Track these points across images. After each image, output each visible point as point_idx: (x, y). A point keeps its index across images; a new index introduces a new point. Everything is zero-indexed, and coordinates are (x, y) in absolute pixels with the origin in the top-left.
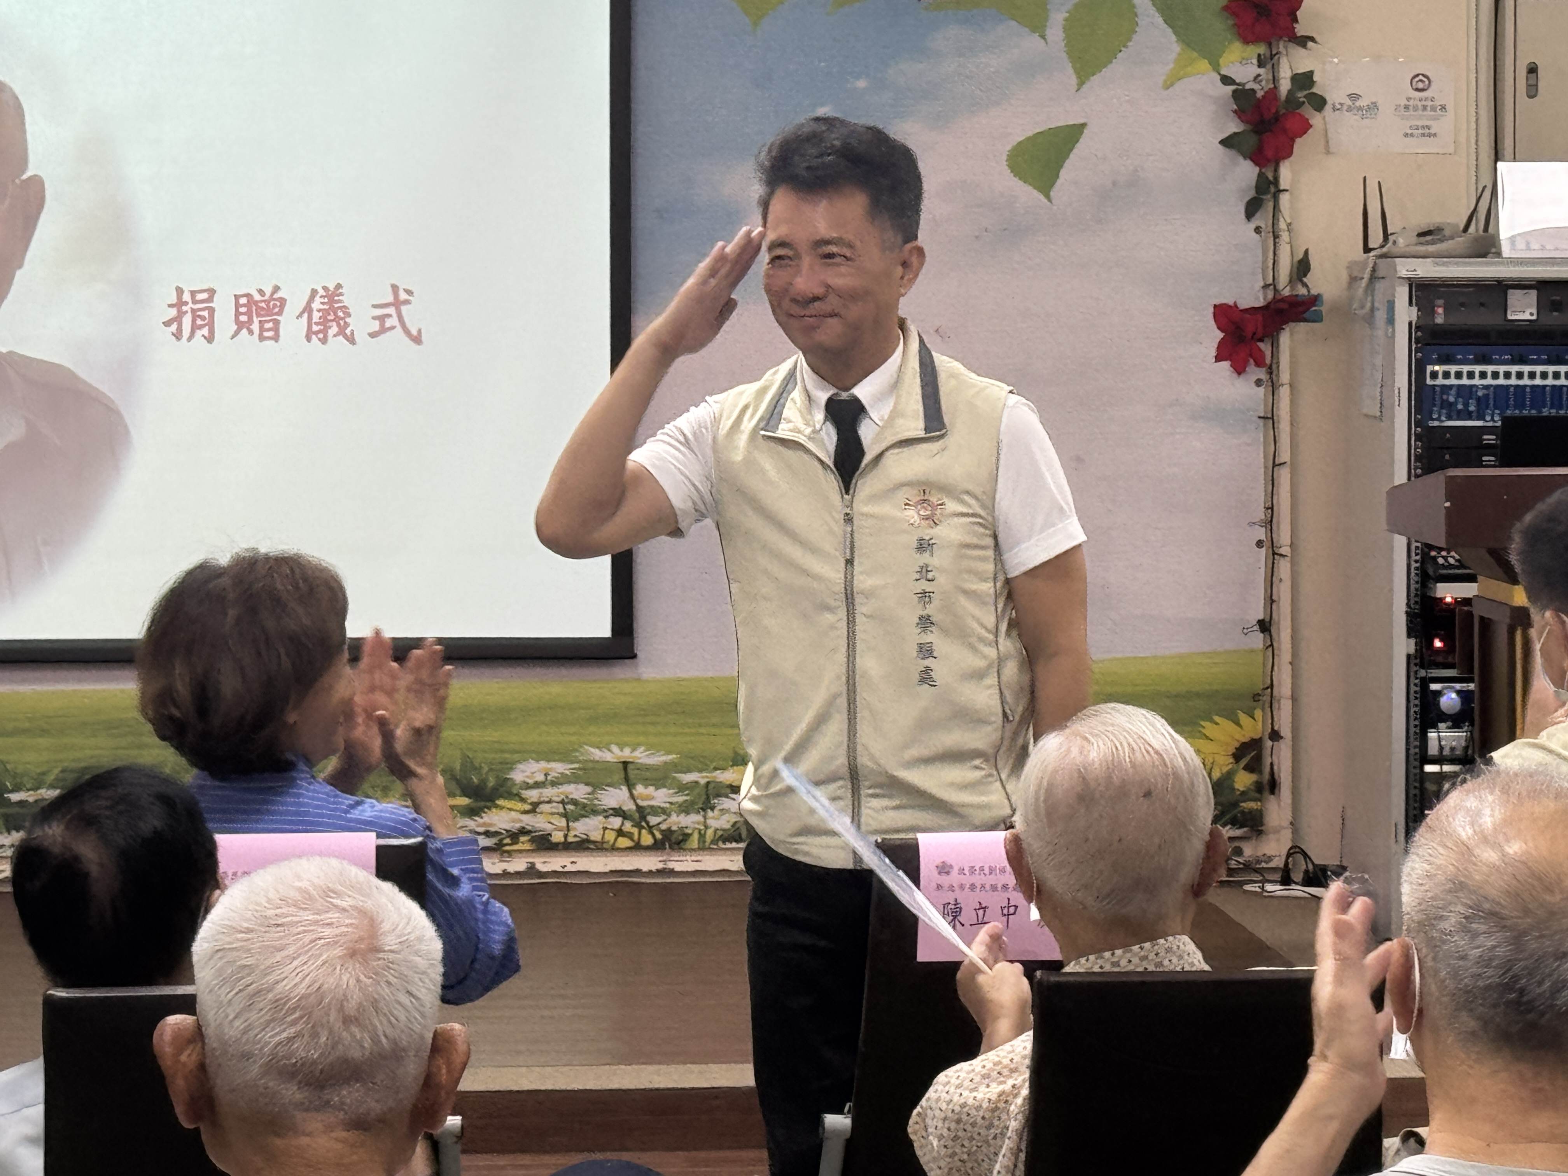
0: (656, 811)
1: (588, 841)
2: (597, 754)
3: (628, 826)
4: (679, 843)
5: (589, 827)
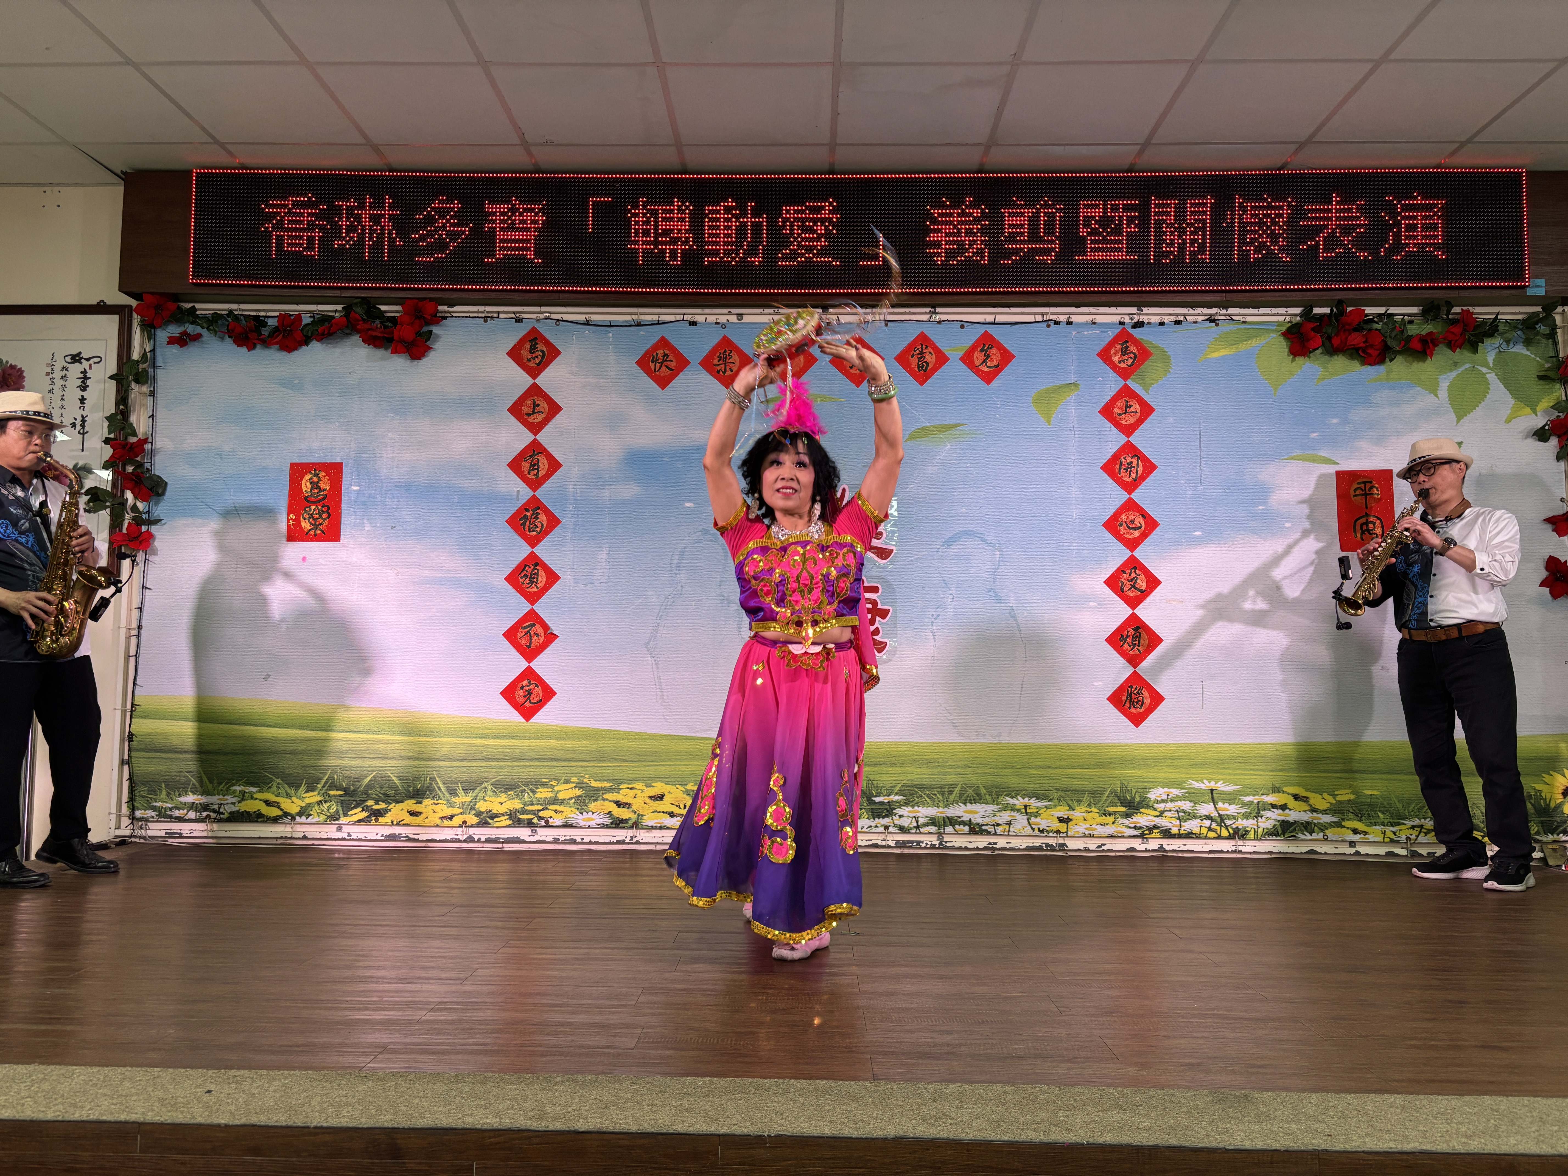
0: (1229, 817)
1: (1192, 833)
2: (1196, 785)
3: (1214, 826)
4: (1243, 836)
5: (1192, 825)
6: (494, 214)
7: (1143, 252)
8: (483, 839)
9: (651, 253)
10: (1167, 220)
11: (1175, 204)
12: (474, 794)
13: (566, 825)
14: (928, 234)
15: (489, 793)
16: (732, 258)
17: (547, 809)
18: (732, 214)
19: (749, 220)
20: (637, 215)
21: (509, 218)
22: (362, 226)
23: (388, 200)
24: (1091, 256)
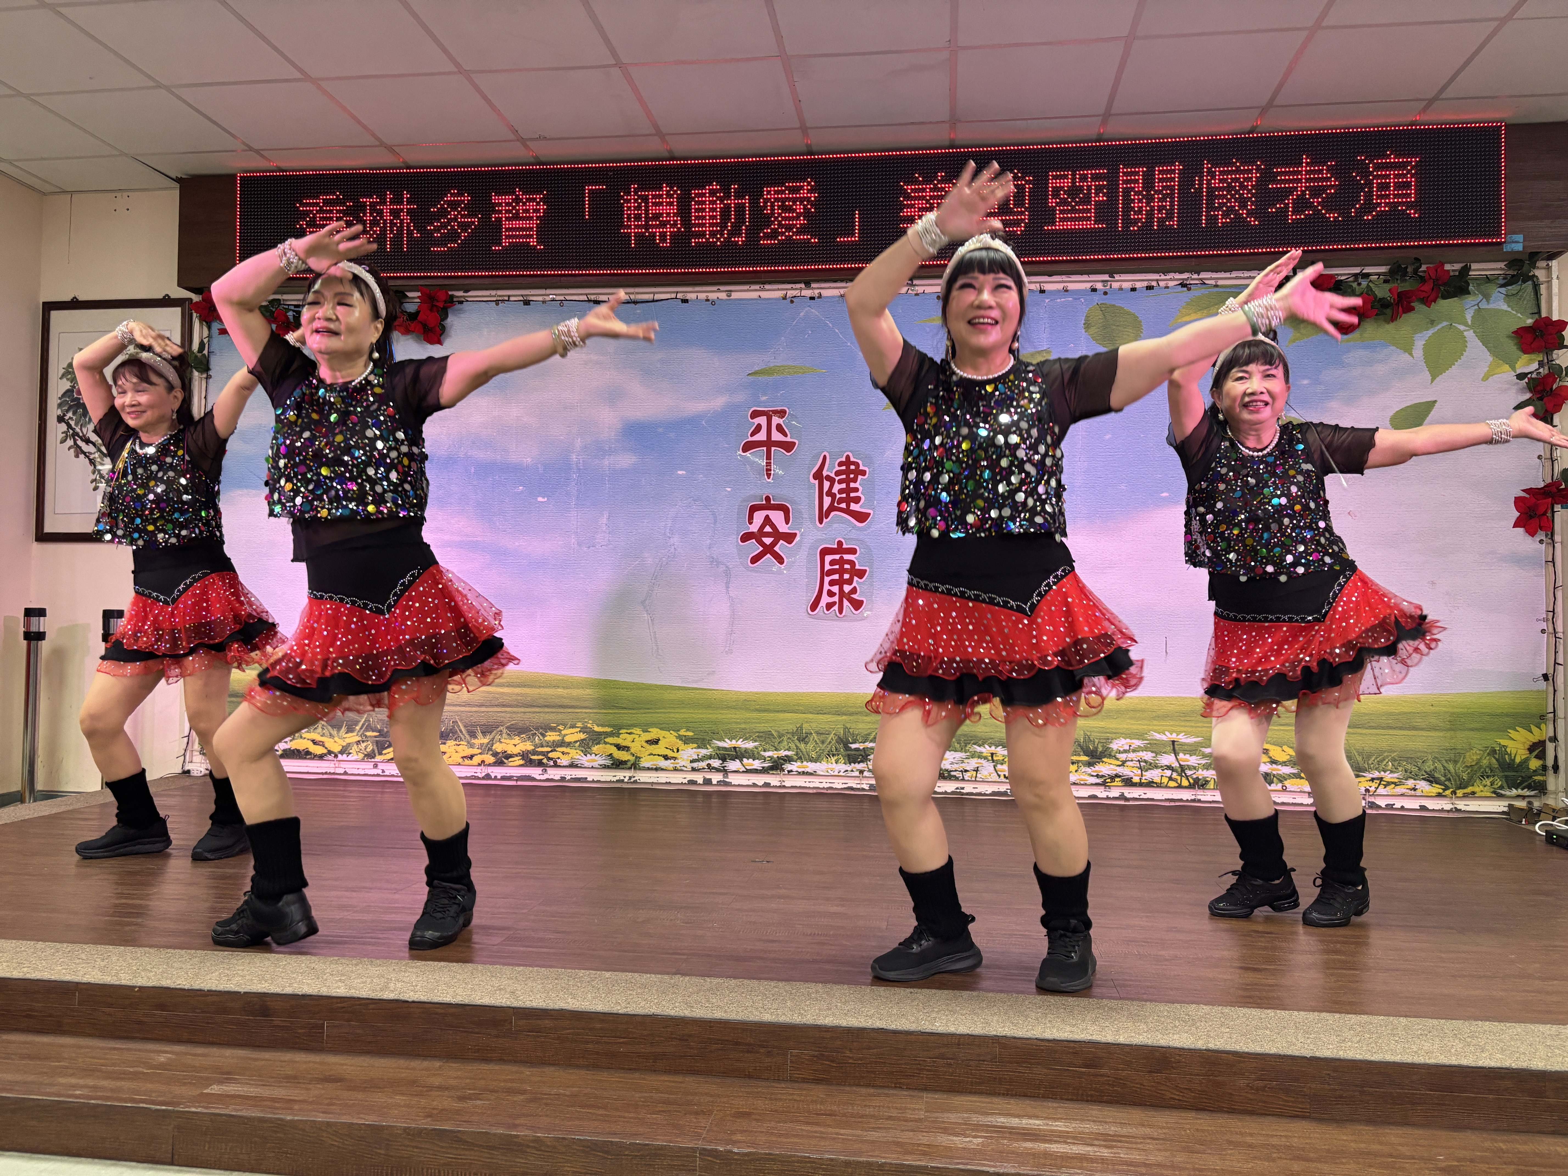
0: (1190, 768)
1: (1153, 782)
2: (1158, 736)
3: (1175, 775)
4: (1203, 785)
5: (1153, 775)
6: (500, 204)
7: (1111, 220)
8: (499, 777)
9: (643, 236)
10: (1135, 187)
11: (1143, 171)
12: (491, 737)
13: (572, 766)
14: (901, 210)
15: (504, 735)
16: (717, 239)
17: (555, 751)
18: (717, 197)
19: (732, 202)
20: (629, 201)
21: (514, 208)
22: (384, 220)
23: (406, 195)
24: (1059, 226)
